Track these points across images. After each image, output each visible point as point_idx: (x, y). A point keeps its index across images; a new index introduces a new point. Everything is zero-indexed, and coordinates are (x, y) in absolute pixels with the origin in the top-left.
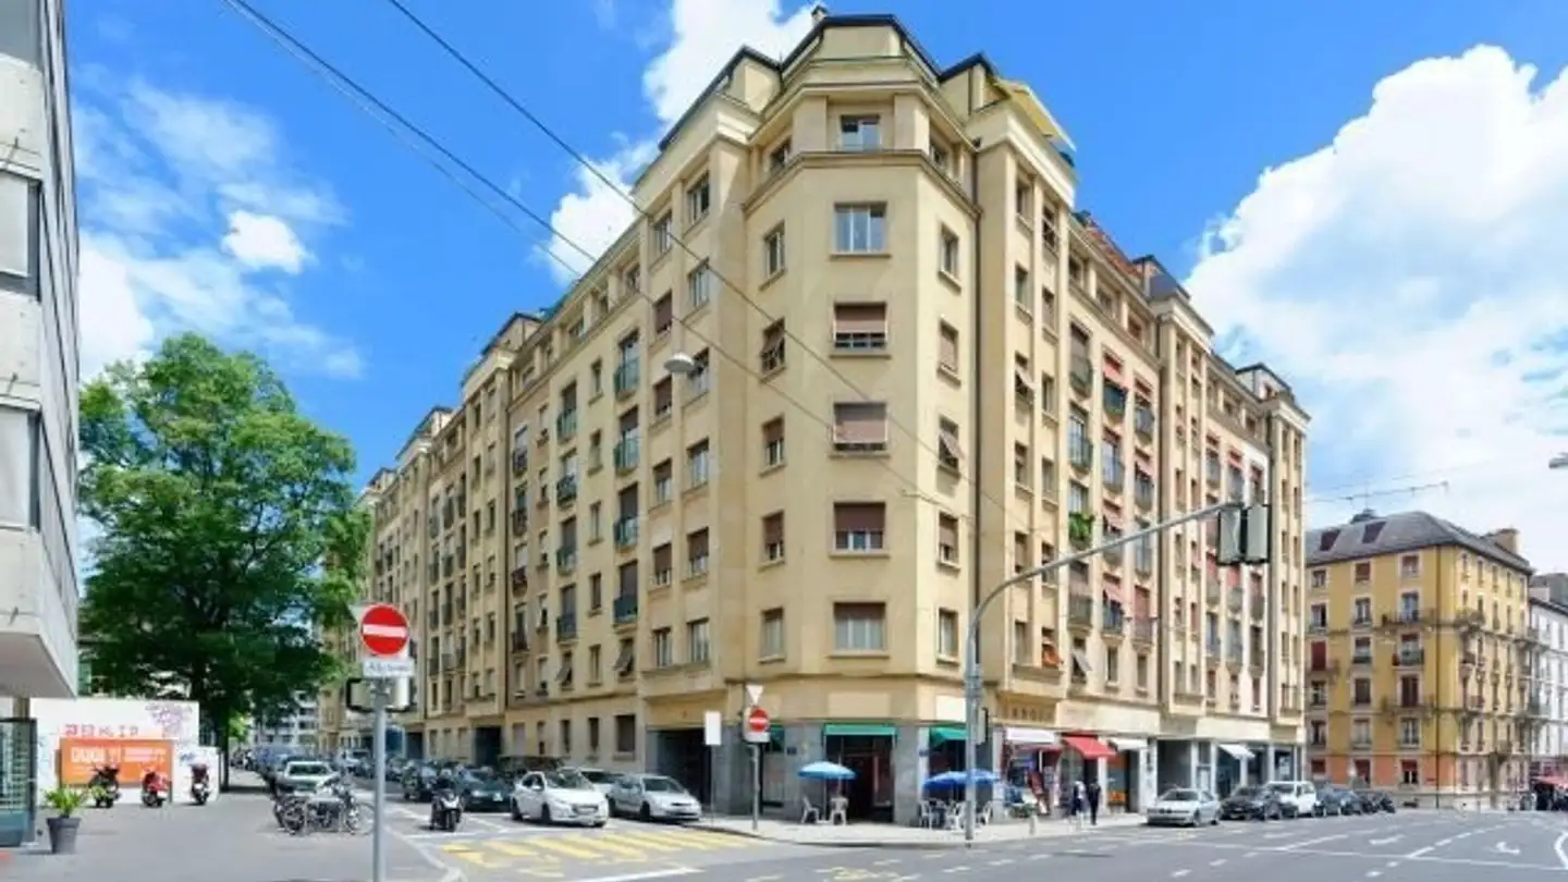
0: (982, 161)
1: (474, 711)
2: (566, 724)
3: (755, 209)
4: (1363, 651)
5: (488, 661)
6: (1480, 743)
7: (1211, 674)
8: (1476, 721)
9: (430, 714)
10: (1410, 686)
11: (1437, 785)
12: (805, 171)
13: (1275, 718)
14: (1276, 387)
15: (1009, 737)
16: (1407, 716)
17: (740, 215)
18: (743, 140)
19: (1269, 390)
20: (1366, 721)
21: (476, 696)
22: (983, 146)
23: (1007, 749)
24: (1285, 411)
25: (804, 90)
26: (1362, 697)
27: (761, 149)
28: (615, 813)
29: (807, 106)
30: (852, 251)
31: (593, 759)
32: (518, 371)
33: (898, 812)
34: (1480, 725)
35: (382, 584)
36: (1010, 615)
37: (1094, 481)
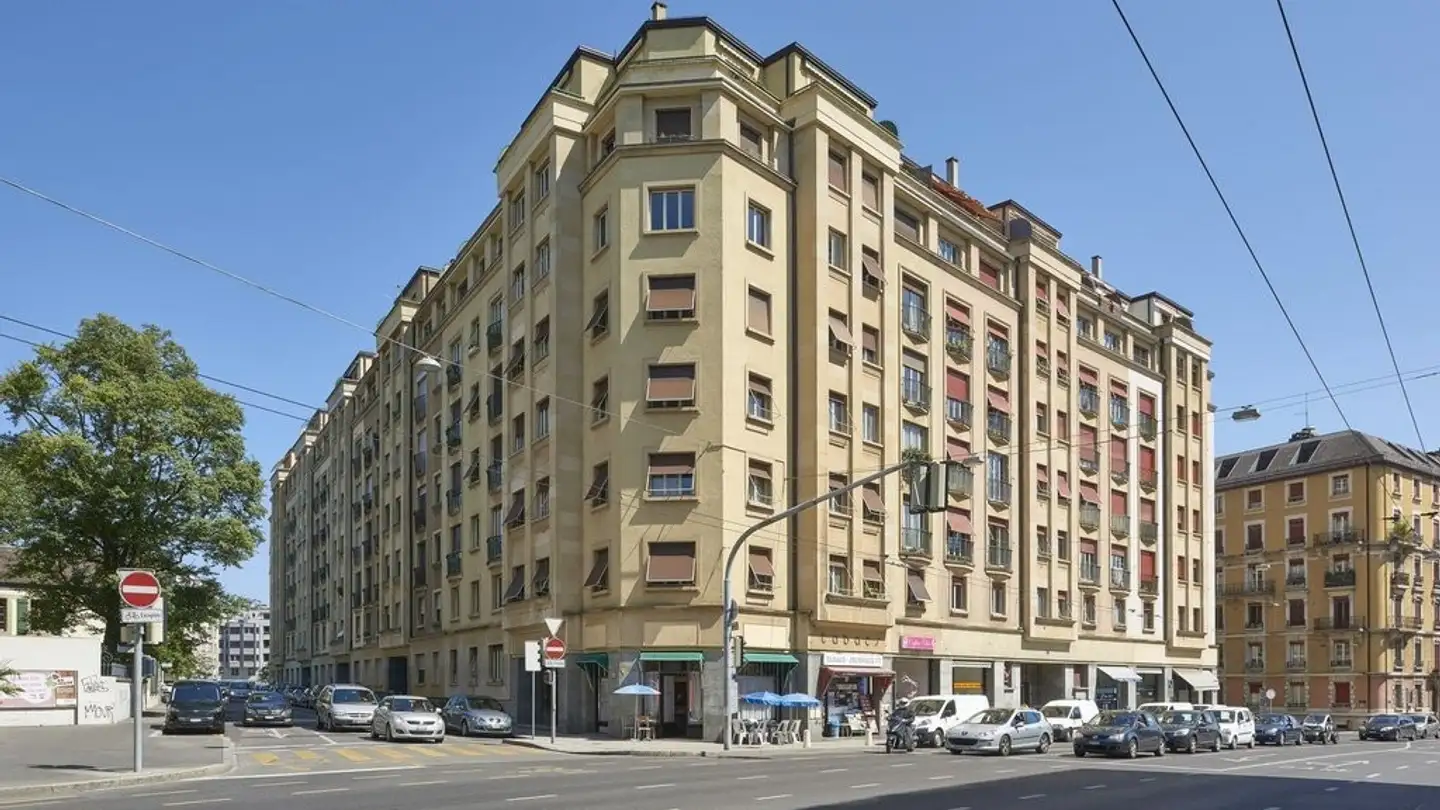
0: (797, 138)
1: (385, 642)
2: (454, 653)
3: (589, 191)
4: (1297, 569)
5: (395, 595)
6: (1418, 663)
7: (1089, 600)
8: (1411, 643)
9: (355, 645)
10: (1342, 605)
11: (1369, 707)
12: (623, 161)
13: (1172, 640)
14: (1174, 314)
15: (826, 663)
16: (1339, 637)
17: (578, 195)
18: (578, 129)
19: (1165, 316)
20: (1301, 643)
21: (388, 630)
22: (798, 125)
23: (824, 673)
24: (1178, 337)
25: (622, 89)
26: (1297, 619)
27: (595, 137)
28: (449, 731)
29: (625, 103)
30: (665, 230)
31: (473, 686)
32: (421, 322)
33: (706, 731)
34: (1418, 646)
35: (318, 521)
36: (825, 551)
37: (937, 420)
